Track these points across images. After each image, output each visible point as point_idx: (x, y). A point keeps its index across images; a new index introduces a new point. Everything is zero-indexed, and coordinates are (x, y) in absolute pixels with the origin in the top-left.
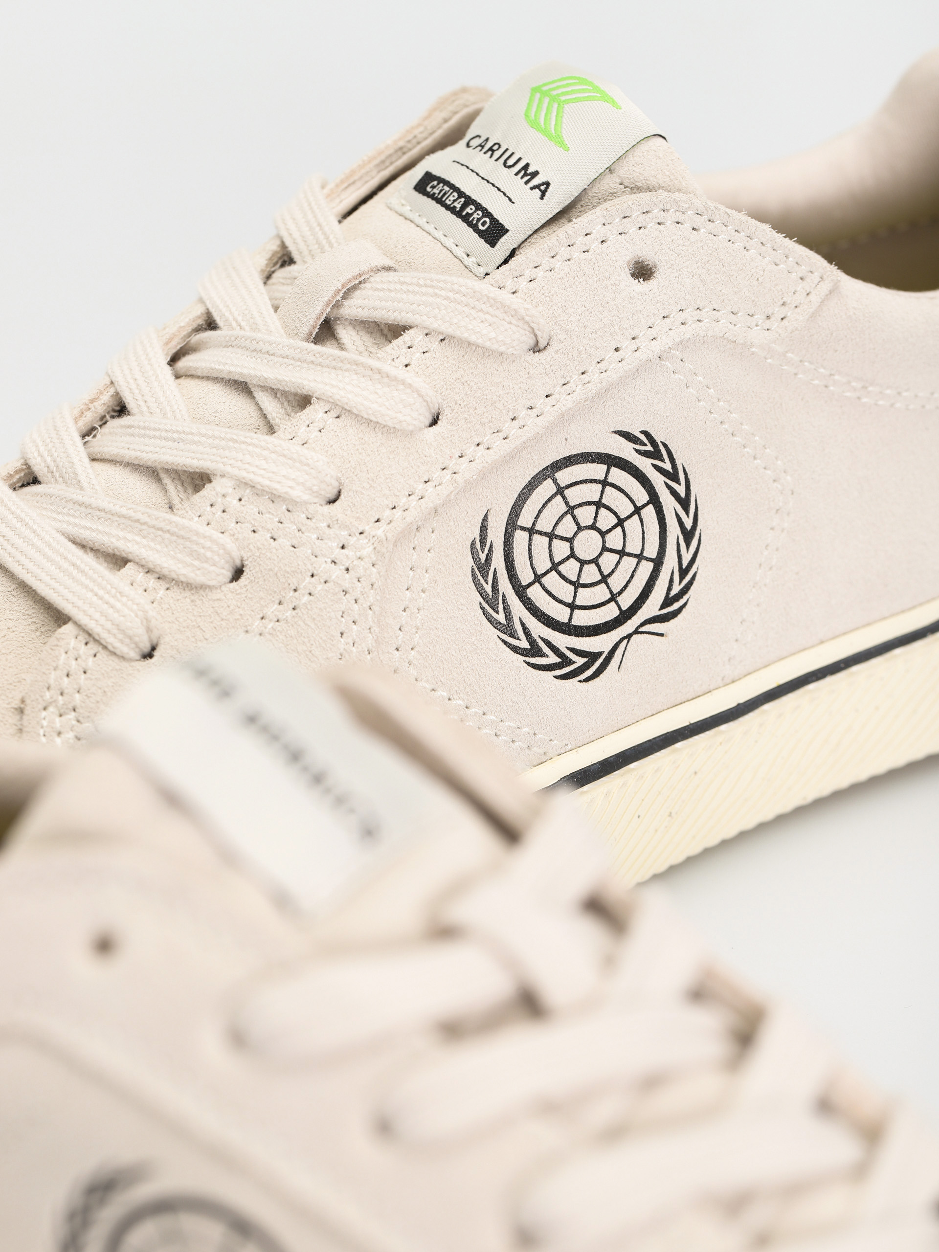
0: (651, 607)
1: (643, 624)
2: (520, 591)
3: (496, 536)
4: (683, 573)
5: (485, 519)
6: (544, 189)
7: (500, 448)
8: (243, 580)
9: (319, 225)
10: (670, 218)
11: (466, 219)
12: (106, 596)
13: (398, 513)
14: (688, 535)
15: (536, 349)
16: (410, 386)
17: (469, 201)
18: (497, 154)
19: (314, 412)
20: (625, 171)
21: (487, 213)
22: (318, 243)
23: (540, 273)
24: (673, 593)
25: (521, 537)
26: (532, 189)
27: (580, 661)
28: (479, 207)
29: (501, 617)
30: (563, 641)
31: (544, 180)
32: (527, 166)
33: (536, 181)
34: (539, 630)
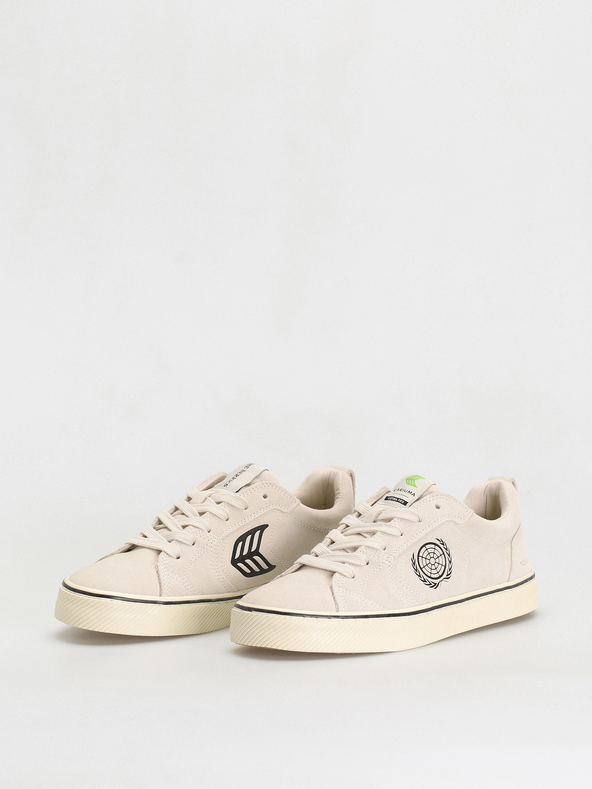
0: (445, 576)
1: (443, 579)
2: (421, 569)
3: (416, 557)
4: (450, 570)
5: (413, 554)
6: (414, 495)
7: (415, 540)
8: (369, 564)
9: (367, 507)
10: (442, 497)
11: (399, 502)
12: (343, 567)
13: (397, 551)
14: (450, 562)
15: (419, 521)
16: (397, 528)
17: (398, 499)
18: (402, 491)
19: (378, 534)
20: (429, 491)
21: (403, 500)
22: (367, 510)
23: (418, 507)
24: (448, 573)
25: (420, 558)
26: (412, 495)
27: (433, 584)
28: (401, 499)
29: (418, 574)
30: (430, 580)
31: (414, 493)
32: (409, 491)
33: (412, 493)
34: (426, 577)
